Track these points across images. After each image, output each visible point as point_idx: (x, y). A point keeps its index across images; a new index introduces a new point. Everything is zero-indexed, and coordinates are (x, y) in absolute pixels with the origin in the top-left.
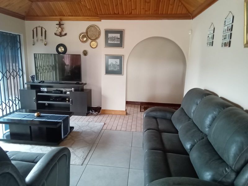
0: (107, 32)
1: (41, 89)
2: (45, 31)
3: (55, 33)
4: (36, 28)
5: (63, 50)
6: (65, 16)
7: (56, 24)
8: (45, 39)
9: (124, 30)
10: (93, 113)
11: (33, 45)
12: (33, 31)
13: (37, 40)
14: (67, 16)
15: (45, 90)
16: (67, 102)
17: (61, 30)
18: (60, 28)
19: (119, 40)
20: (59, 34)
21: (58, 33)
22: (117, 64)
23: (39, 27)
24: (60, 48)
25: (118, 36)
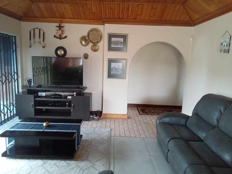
0: (111, 36)
1: (39, 93)
2: (44, 33)
3: (54, 35)
4: (34, 30)
5: (63, 52)
6: (66, 18)
7: (56, 27)
8: (43, 41)
9: (127, 34)
10: (94, 117)
11: (30, 47)
12: (30, 32)
13: (34, 42)
14: (68, 19)
15: (44, 94)
16: (67, 107)
17: (61, 33)
18: (60, 31)
19: (123, 44)
20: (59, 37)
21: (58, 35)
22: (120, 68)
23: (37, 28)
24: (60, 51)
25: (122, 40)
